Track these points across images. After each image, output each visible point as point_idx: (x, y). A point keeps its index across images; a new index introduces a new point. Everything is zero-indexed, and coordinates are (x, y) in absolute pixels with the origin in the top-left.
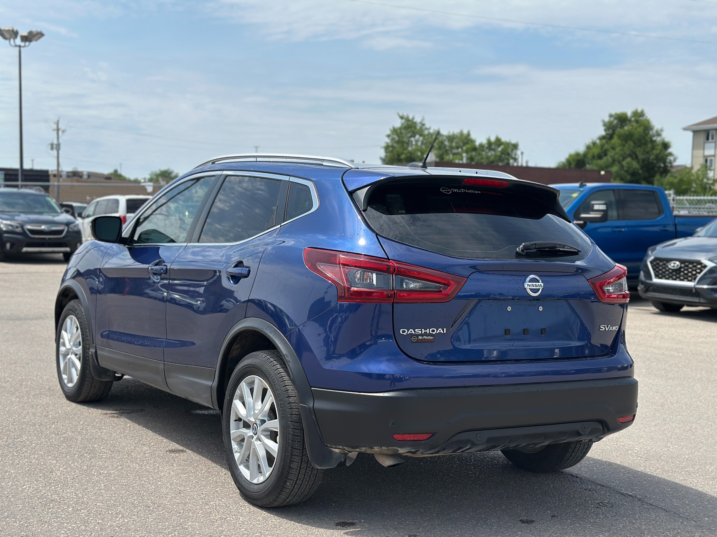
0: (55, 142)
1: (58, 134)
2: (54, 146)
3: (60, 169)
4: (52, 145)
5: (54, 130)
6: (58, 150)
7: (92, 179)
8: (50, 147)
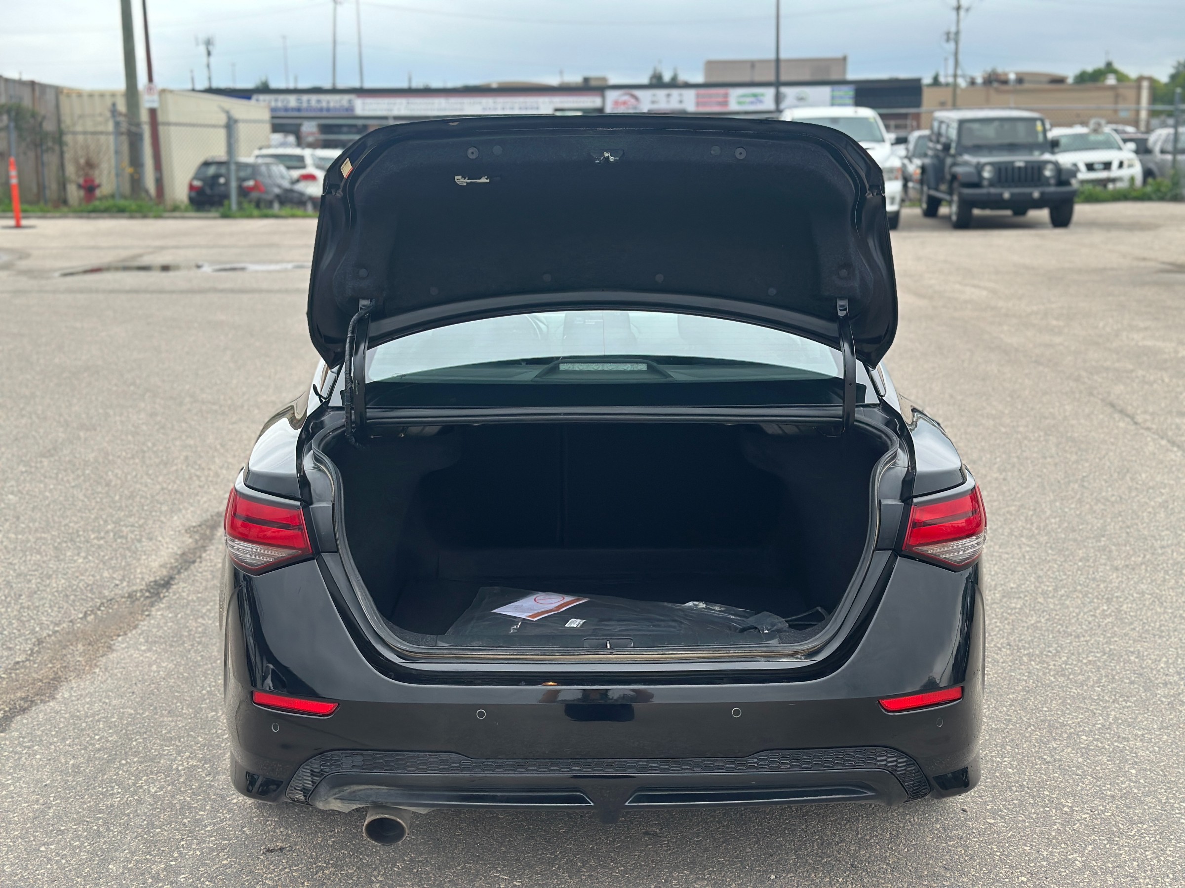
0: (953, 29)
1: (958, 14)
2: (952, 36)
3: (959, 72)
4: (948, 34)
5: (954, 8)
6: (957, 42)
7: (1026, 86)
8: (945, 37)
